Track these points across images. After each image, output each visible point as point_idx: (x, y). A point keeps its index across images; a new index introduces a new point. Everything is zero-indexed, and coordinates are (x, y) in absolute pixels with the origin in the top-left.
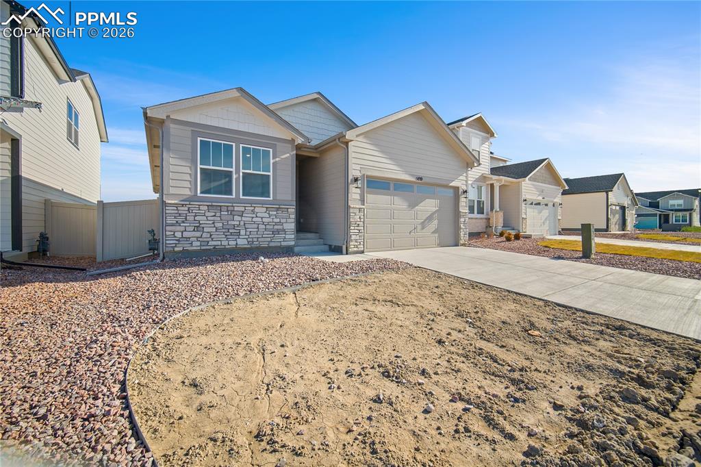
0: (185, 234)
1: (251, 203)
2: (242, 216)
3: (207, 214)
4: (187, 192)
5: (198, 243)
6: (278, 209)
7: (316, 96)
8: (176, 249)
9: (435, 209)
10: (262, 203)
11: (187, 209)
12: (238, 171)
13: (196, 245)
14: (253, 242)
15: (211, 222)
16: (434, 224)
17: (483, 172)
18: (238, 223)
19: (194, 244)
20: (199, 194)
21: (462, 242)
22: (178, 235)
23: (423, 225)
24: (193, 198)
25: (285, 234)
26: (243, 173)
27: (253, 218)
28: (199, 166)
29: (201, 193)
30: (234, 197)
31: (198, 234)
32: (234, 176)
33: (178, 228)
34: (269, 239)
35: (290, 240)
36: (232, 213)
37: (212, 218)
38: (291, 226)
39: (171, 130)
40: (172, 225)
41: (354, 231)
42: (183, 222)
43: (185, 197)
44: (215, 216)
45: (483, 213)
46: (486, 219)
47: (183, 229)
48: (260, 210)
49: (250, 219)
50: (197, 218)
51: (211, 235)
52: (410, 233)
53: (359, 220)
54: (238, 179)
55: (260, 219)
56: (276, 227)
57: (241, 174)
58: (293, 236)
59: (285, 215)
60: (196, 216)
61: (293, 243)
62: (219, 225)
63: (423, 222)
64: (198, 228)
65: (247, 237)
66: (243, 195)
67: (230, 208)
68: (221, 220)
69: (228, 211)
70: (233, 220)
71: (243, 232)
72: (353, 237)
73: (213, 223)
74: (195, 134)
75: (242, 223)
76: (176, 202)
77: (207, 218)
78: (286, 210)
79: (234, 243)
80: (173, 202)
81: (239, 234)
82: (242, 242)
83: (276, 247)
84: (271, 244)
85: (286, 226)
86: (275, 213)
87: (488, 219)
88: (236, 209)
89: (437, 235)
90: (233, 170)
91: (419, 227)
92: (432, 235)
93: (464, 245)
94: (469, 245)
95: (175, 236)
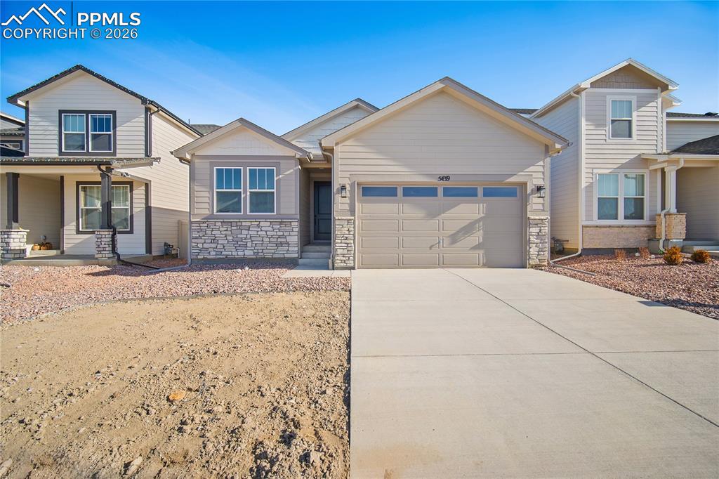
0: (205, 246)
1: (255, 218)
2: (249, 230)
3: (221, 229)
4: (207, 212)
5: (214, 253)
6: (281, 223)
7: (356, 103)
8: (199, 257)
9: (477, 216)
10: (266, 218)
11: (206, 225)
12: (245, 191)
13: (213, 255)
14: (258, 253)
15: (224, 236)
16: (477, 237)
17: (639, 152)
18: (245, 236)
19: (211, 253)
20: (215, 213)
21: (532, 262)
22: (200, 246)
23: (454, 239)
24: (211, 217)
25: (289, 247)
26: (250, 192)
27: (258, 231)
28: (215, 190)
29: (217, 212)
30: (242, 213)
31: (214, 245)
32: (242, 196)
33: (200, 241)
34: (273, 251)
35: (293, 252)
36: (240, 228)
37: (225, 232)
38: (294, 238)
39: (196, 164)
40: (196, 238)
41: (340, 245)
42: (204, 236)
43: (205, 216)
44: (227, 230)
45: (641, 217)
46: (648, 226)
47: (203, 241)
48: (265, 225)
49: (256, 233)
50: (213, 233)
51: (224, 247)
52: (431, 248)
53: (347, 232)
54: (245, 198)
55: (264, 233)
56: (279, 240)
57: (248, 193)
58: (296, 249)
59: (288, 228)
60: (212, 231)
61: (296, 255)
62: (230, 238)
63: (455, 234)
64: (214, 240)
65: (253, 248)
66: (251, 212)
67: (239, 224)
68: (232, 233)
69: (237, 226)
70: (241, 234)
71: (249, 244)
72: (339, 251)
73: (226, 236)
74: (212, 164)
75: (249, 236)
76: (198, 220)
77: (220, 232)
78: (289, 223)
79: (242, 253)
80: (196, 220)
81: (246, 246)
82: (249, 253)
83: (279, 258)
84: (275, 256)
85: (289, 239)
86: (278, 226)
87: (653, 228)
88: (244, 224)
89: (481, 252)
90: (241, 190)
91: (447, 241)
92: (470, 252)
93: (536, 267)
94: (551, 268)
95: (197, 247)
